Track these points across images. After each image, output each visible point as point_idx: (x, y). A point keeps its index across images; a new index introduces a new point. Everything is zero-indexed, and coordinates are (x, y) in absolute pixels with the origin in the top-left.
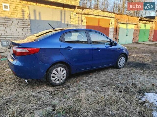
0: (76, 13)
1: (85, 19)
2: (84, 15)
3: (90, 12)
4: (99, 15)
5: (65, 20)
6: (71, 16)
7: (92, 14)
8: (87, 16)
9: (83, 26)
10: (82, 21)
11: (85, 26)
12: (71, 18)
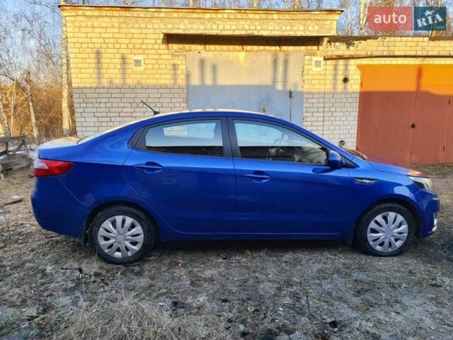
0: (322, 59)
1: (359, 72)
2: (352, 62)
3: (380, 48)
4: (419, 53)
5: (285, 81)
6: (306, 67)
7: (385, 54)
8: (365, 62)
9: (348, 96)
10: (346, 80)
11: (353, 95)
12: (306, 72)
